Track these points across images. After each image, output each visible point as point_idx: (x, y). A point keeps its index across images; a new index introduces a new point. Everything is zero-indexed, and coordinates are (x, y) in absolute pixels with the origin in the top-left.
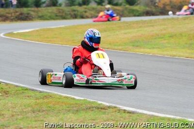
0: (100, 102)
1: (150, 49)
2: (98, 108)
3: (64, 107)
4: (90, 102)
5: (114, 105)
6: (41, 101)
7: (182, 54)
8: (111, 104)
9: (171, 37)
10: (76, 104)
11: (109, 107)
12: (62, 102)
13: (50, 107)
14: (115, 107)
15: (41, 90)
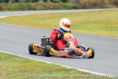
0: (63, 66)
1: (82, 30)
2: (64, 70)
3: (41, 69)
4: (57, 65)
5: (74, 68)
6: (24, 64)
7: (103, 34)
8: (72, 68)
9: (94, 23)
10: (48, 67)
11: (71, 69)
12: (39, 66)
13: (31, 69)
14: (75, 70)
15: (21, 56)
